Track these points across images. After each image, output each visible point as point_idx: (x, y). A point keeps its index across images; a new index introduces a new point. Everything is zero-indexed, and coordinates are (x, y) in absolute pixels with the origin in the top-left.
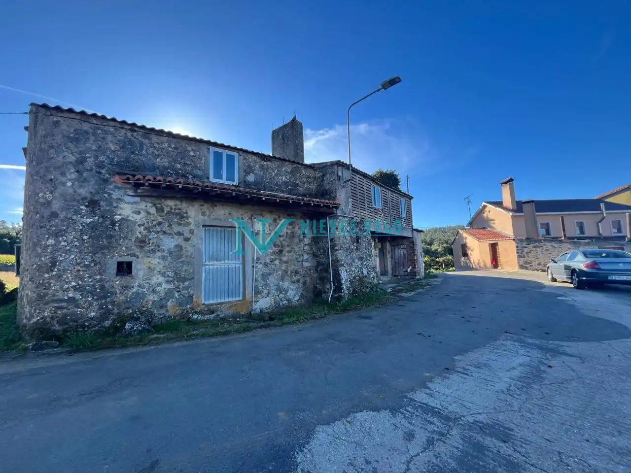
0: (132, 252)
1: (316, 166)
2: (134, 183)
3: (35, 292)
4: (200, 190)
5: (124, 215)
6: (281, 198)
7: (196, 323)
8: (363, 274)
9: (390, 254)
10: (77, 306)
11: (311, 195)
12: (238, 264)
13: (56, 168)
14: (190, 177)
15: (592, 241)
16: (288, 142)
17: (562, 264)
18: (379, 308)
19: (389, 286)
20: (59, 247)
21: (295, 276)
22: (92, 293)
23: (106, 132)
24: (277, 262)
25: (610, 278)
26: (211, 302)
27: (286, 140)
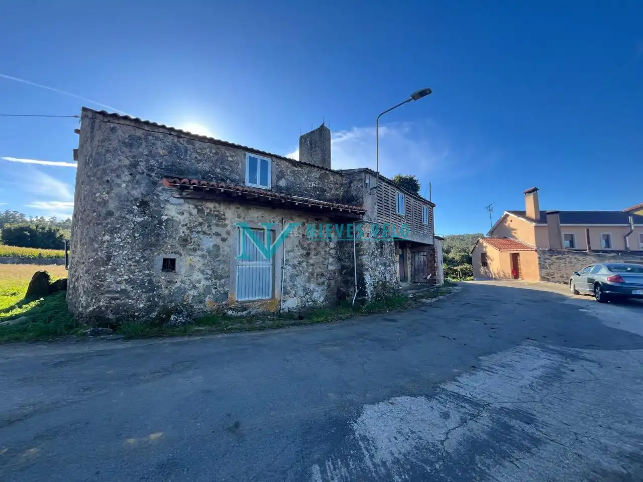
0: (176, 250)
1: (344, 172)
2: (181, 186)
3: (91, 284)
4: (240, 194)
5: (170, 215)
6: (312, 203)
7: (230, 318)
8: (385, 278)
9: (410, 261)
10: (129, 298)
11: (337, 201)
12: (267, 264)
13: (112, 171)
14: (228, 181)
15: (618, 255)
16: (315, 148)
17: (585, 277)
18: (402, 312)
19: (409, 292)
20: (114, 243)
21: (320, 278)
22: (142, 285)
23: (157, 138)
24: (304, 264)
25: (634, 292)
26: (243, 299)
27: (313, 146)
